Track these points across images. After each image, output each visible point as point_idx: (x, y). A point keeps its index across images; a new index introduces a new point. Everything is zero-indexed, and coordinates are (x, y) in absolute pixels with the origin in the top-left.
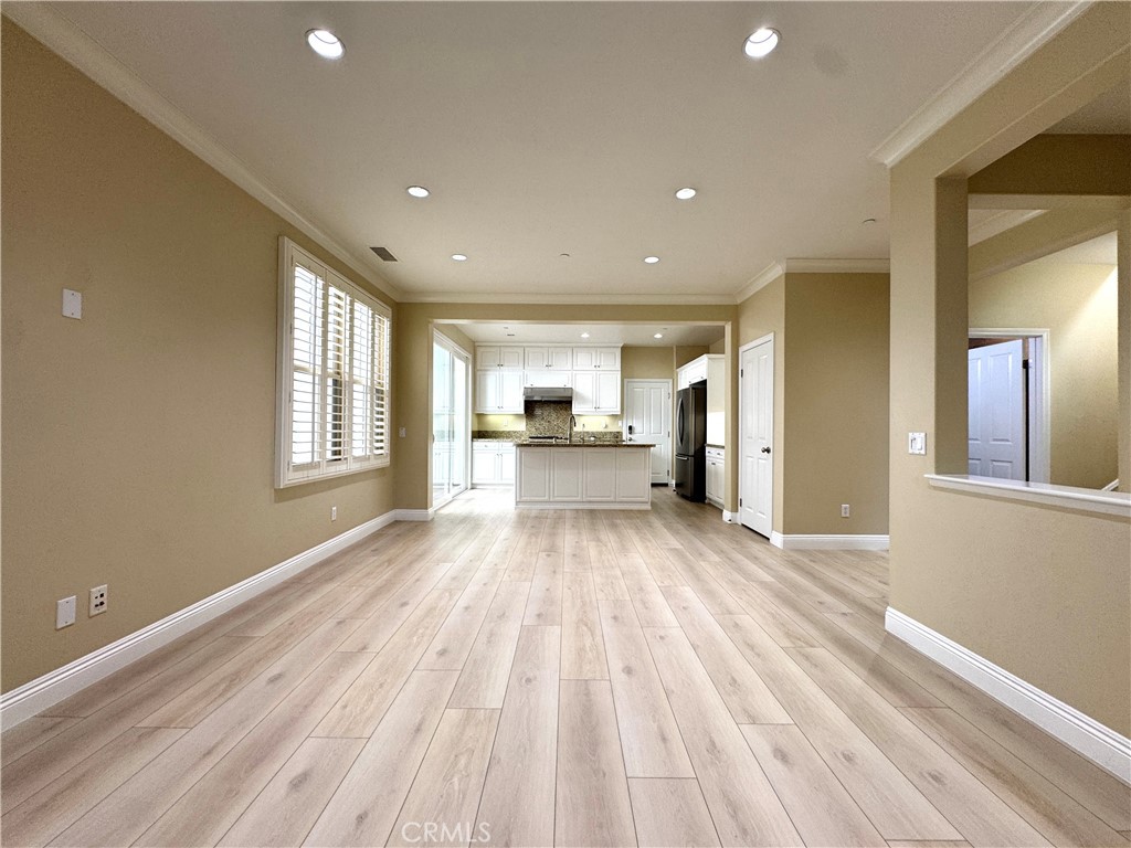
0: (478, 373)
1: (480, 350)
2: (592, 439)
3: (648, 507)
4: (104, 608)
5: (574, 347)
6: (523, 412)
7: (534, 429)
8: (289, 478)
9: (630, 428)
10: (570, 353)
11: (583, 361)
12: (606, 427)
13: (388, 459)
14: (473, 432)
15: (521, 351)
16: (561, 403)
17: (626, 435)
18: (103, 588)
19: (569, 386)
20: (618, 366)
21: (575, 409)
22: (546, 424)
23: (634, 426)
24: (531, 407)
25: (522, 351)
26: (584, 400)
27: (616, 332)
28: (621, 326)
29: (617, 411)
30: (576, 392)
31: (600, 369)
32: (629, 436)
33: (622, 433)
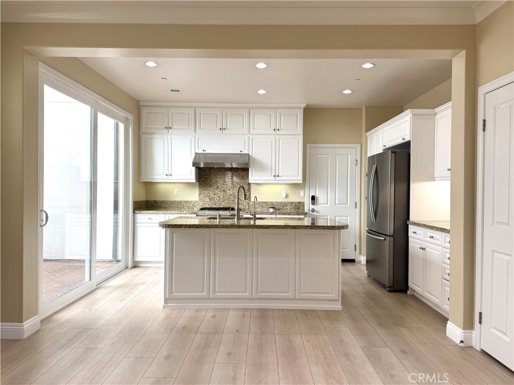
0: (143, 137)
2: (272, 210)
3: (338, 306)
5: (250, 108)
6: (194, 181)
7: (207, 199)
9: (313, 198)
10: (246, 114)
11: (261, 123)
12: (287, 196)
14: (135, 203)
15: (191, 111)
16: (238, 170)
17: (308, 206)
19: (245, 152)
20: (300, 128)
21: (252, 177)
22: (221, 194)
24: (204, 174)
26: (262, 167)
29: (299, 179)
30: (254, 158)
31: (280, 132)
32: (312, 207)
33: (304, 203)
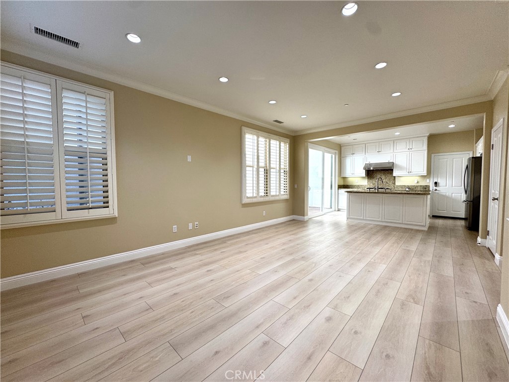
0: (342, 159)
1: (343, 148)
2: (407, 189)
3: (426, 228)
4: (198, 227)
5: (395, 141)
6: (365, 176)
7: (372, 184)
8: (245, 201)
9: (436, 183)
10: (392, 143)
11: (401, 147)
12: (418, 182)
13: (289, 196)
14: (338, 186)
15: (363, 146)
16: (387, 170)
17: (432, 187)
18: (197, 223)
19: (391, 161)
20: (425, 147)
21: (395, 173)
23: (439, 181)
24: (370, 173)
25: (365, 147)
26: (401, 168)
27: (425, 129)
28: (427, 125)
29: (425, 173)
30: (396, 164)
31: (412, 150)
32: (435, 188)
33: (429, 186)
